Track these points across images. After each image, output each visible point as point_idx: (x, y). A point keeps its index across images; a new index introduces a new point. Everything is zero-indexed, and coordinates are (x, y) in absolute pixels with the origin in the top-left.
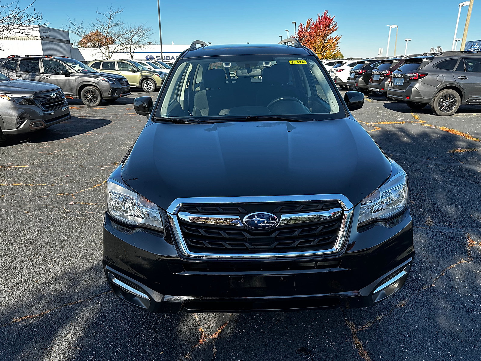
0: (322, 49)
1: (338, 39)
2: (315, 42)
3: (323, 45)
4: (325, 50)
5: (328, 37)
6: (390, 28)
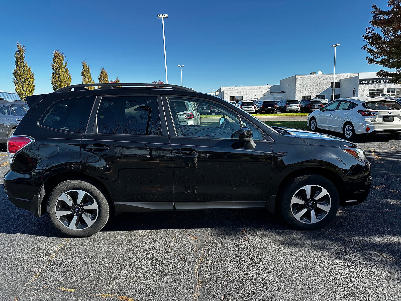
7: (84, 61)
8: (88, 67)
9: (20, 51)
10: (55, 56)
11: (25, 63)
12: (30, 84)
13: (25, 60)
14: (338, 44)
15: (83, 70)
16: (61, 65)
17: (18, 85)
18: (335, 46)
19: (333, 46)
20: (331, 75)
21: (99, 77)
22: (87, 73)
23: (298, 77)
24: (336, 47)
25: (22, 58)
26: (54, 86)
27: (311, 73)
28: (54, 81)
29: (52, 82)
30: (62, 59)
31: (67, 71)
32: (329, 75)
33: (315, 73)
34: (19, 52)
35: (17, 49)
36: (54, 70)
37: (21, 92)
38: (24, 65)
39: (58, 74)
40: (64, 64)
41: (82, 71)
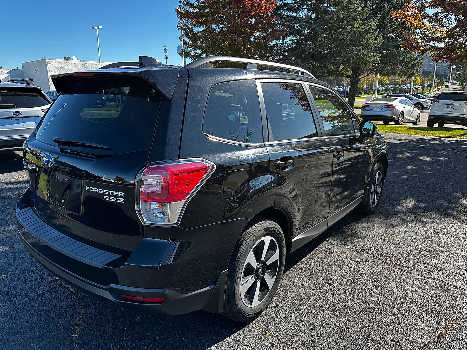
14: (100, 27)
18: (96, 28)
19: (94, 27)
20: (90, 63)
23: (49, 61)
24: (97, 30)
27: (65, 58)
32: (88, 63)
33: (70, 58)
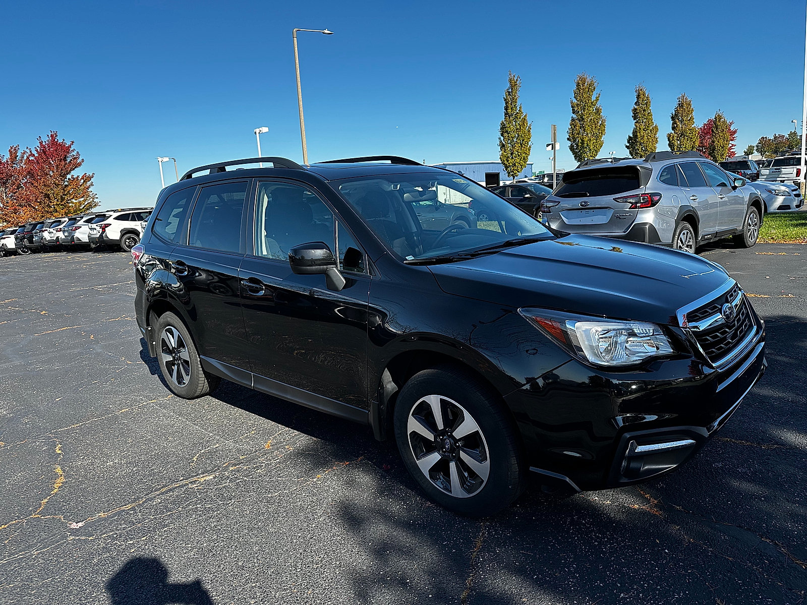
0: (63, 196)
1: (87, 178)
2: (45, 185)
3: (64, 190)
4: (69, 198)
5: (69, 176)
6: (160, 162)
7: (641, 86)
8: (646, 96)
9: (513, 85)
10: (578, 85)
11: (518, 108)
12: (523, 146)
13: (518, 104)
15: (636, 103)
16: (587, 102)
17: (505, 149)
21: (674, 113)
22: (644, 110)
25: (514, 100)
26: (572, 144)
28: (572, 134)
29: (570, 136)
30: (591, 88)
31: (598, 111)
34: (510, 90)
35: (509, 85)
36: (573, 113)
37: (508, 161)
38: (517, 111)
39: (582, 119)
40: (593, 98)
41: (633, 106)
